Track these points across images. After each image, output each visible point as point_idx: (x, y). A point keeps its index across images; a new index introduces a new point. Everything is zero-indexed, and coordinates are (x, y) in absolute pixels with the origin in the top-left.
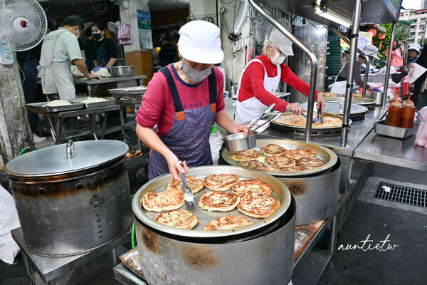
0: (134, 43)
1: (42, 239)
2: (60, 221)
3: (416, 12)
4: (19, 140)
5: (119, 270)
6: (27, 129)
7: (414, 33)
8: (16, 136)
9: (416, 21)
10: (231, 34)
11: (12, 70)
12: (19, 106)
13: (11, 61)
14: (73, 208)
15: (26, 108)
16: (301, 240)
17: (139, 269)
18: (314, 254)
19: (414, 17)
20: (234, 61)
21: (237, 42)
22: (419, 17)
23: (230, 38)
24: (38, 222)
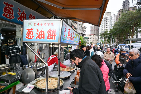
3: (89, 35)
7: (89, 40)
9: (89, 37)
10: (31, 44)
19: (88, 36)
20: (32, 53)
21: (33, 47)
22: (90, 36)
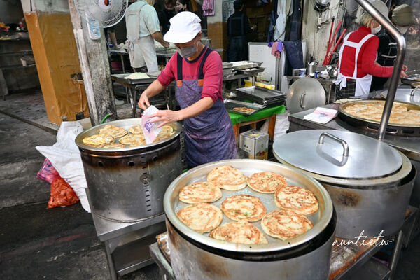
0: (217, 14)
1: (101, 204)
2: (115, 192)
4: (104, 107)
5: (154, 248)
6: (110, 97)
8: (101, 103)
10: (318, 4)
11: (100, 44)
12: (105, 77)
13: (98, 37)
14: (126, 182)
15: (110, 79)
16: (345, 257)
17: (169, 253)
18: (372, 263)
20: (318, 34)
21: (323, 13)
23: (315, 9)
24: (98, 189)
